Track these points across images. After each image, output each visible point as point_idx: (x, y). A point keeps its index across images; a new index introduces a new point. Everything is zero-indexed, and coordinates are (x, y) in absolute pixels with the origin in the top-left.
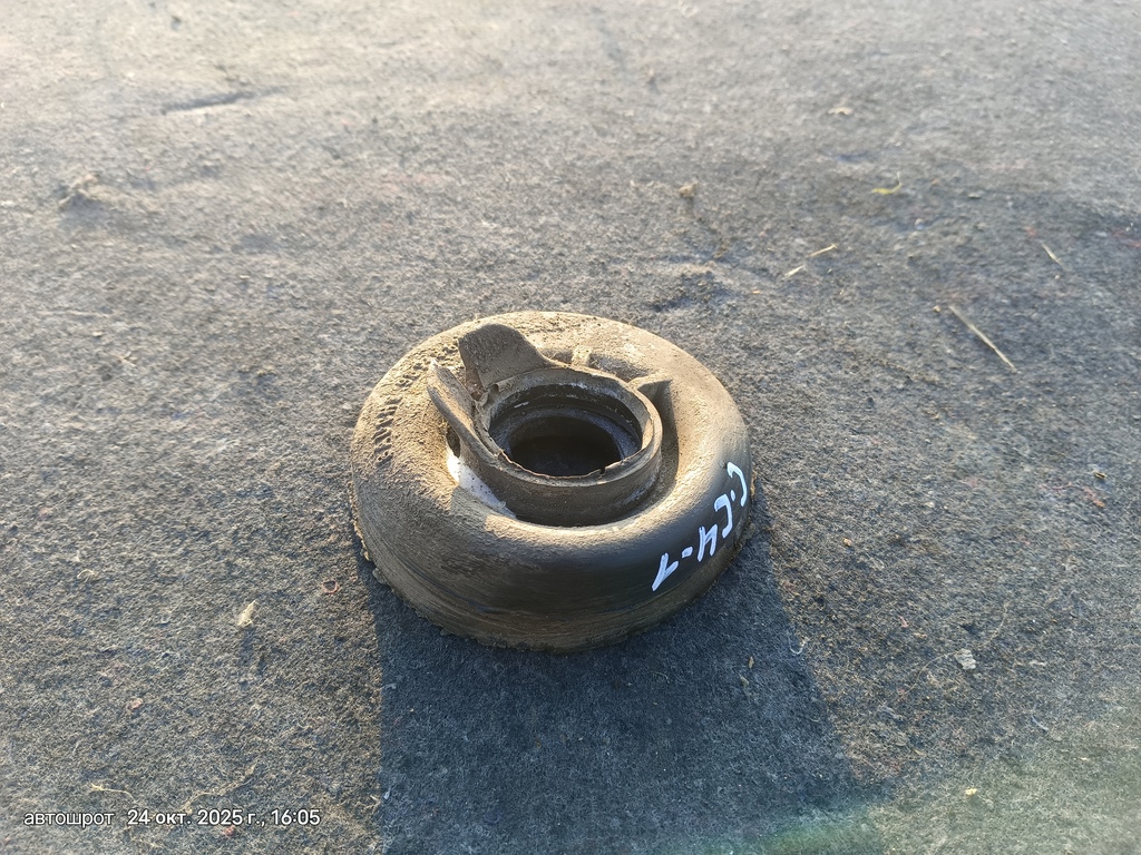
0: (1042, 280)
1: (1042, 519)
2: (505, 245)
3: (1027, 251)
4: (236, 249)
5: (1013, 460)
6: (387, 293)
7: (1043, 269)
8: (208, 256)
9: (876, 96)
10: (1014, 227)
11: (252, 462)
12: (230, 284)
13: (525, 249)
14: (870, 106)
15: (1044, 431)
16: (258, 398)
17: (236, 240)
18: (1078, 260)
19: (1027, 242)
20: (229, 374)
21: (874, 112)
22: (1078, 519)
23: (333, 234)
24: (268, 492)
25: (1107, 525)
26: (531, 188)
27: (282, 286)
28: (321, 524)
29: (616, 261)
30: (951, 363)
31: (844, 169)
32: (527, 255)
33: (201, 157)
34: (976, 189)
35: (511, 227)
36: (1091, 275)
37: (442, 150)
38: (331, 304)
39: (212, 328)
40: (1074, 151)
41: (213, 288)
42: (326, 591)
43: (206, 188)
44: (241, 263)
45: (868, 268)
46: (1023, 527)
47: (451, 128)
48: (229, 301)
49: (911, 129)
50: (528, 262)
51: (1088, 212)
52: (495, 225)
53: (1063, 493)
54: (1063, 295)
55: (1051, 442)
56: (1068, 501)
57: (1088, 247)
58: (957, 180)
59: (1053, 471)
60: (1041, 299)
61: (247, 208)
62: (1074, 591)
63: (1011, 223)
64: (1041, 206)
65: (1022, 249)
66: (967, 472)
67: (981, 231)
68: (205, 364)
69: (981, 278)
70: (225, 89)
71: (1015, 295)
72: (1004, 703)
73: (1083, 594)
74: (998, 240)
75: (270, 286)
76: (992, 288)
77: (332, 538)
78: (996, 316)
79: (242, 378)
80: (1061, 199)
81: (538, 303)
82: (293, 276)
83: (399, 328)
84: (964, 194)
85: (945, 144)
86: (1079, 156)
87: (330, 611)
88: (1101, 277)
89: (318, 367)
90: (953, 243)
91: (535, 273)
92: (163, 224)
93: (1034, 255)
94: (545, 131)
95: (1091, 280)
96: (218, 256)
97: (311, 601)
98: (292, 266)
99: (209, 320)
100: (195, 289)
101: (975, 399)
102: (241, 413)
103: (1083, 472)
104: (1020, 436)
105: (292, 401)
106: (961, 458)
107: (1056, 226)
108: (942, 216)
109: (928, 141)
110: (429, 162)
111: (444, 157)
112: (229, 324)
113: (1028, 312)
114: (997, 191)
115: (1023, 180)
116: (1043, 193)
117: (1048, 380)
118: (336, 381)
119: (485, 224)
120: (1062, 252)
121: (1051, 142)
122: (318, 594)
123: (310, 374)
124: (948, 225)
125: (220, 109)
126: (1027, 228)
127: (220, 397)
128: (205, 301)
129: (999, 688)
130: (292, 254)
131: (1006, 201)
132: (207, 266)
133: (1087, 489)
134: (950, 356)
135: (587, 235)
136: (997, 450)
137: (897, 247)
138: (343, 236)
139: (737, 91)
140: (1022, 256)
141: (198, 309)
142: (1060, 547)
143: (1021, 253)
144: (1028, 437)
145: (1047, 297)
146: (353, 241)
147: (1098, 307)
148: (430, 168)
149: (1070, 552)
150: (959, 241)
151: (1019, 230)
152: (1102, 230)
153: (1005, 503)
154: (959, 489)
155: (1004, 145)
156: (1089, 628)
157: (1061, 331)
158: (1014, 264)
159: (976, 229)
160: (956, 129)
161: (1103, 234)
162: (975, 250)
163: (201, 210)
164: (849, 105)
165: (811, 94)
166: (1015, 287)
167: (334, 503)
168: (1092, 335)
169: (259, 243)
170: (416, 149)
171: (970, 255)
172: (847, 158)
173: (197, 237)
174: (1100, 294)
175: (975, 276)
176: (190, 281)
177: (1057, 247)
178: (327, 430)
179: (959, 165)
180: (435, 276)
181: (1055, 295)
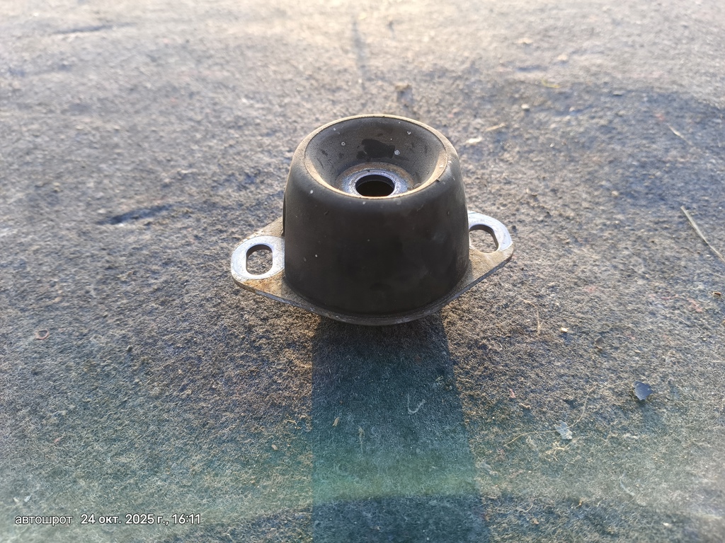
0: (667, 150)
1: (649, 320)
2: (255, 114)
3: (656, 130)
4: (64, 112)
5: (630, 275)
6: (158, 140)
7: (668, 143)
8: (43, 115)
9: (551, 33)
10: (647, 114)
11: (21, 244)
12: (51, 133)
13: (270, 117)
14: (546, 39)
15: (659, 255)
16: (43, 204)
17: (66, 106)
18: (698, 138)
19: (657, 124)
20: (28, 187)
21: (548, 42)
22: (681, 323)
23: (133, 104)
24: (23, 265)
25: (707, 329)
26: (285, 81)
27: (86, 134)
28: (52, 289)
30: (585, 204)
31: (520, 76)
32: (269, 121)
33: (62, 59)
34: (621, 89)
35: (264, 103)
36: (707, 148)
37: (228, 58)
38: (117, 146)
39: (28, 158)
40: (699, 68)
41: (38, 134)
42: (38, 337)
43: (58, 77)
44: (64, 120)
45: (528, 139)
46: (630, 325)
47: (239, 46)
48: (47, 142)
49: (574, 53)
50: (269, 125)
51: (707, 106)
52: (252, 102)
53: (670, 303)
54: (682, 160)
55: (664, 264)
56: (674, 308)
57: (705, 129)
58: (606, 83)
59: (664, 285)
60: (665, 163)
61: (81, 88)
62: (671, 378)
63: (645, 112)
64: (670, 101)
65: (652, 129)
66: (587, 282)
67: (621, 116)
68: (14, 181)
69: (618, 148)
70: (96, 24)
71: (643, 159)
72: (595, 468)
73: (679, 382)
74: (633, 122)
75: (77, 135)
76: (625, 154)
77: (57, 300)
78: (627, 174)
79: (36, 190)
80: (686, 97)
81: (269, 151)
82: (97, 129)
83: (159, 163)
84: (610, 92)
85: (599, 61)
86: (703, 71)
87: (36, 352)
88: (715, 149)
89: (91, 185)
90: (597, 123)
91: (272, 132)
92: (21, 96)
93: (662, 133)
94: (305, 49)
95: (707, 151)
96: (50, 115)
97: (23, 344)
98: (99, 123)
99: (28, 154)
100: (27, 134)
101: (602, 230)
102: (26, 213)
103: (689, 287)
104: (636, 258)
105: (66, 207)
106: (583, 272)
107: (681, 115)
108: (591, 106)
109: (586, 60)
111: (228, 62)
112: (40, 156)
113: (653, 171)
114: (636, 91)
115: (657, 84)
116: (673, 93)
117: (665, 219)
118: (101, 194)
119: (244, 100)
120: (684, 132)
121: (682, 62)
122: (31, 338)
123: (84, 189)
124: (596, 112)
125: (86, 34)
126: (658, 115)
127: (15, 202)
128: (30, 142)
129: (592, 455)
130: (101, 115)
131: (642, 97)
132: (40, 121)
133: (692, 301)
134: (585, 200)
135: (318, 110)
136: (615, 267)
137: (553, 126)
138: (140, 105)
140: (651, 133)
141: (23, 147)
142: (662, 343)
143: (651, 131)
144: (645, 260)
145: (669, 161)
146: (146, 108)
147: (712, 170)
148: (216, 68)
149: (671, 348)
150: (603, 122)
151: (651, 116)
152: (719, 118)
153: (617, 306)
154: (579, 294)
155: (645, 63)
156: (683, 411)
157: (679, 185)
158: (646, 138)
159: (617, 115)
160: (609, 53)
161: (719, 121)
162: (614, 128)
163: (49, 89)
164: (530, 38)
165: (503, 31)
166: (644, 154)
167: (68, 275)
168: (705, 189)
169: (82, 108)
171: (610, 132)
172: (523, 70)
173: (40, 104)
174: (714, 161)
175: (612, 146)
176: (24, 129)
177: (680, 127)
178: (82, 226)
179: (608, 74)
180: (197, 130)
181: (676, 161)
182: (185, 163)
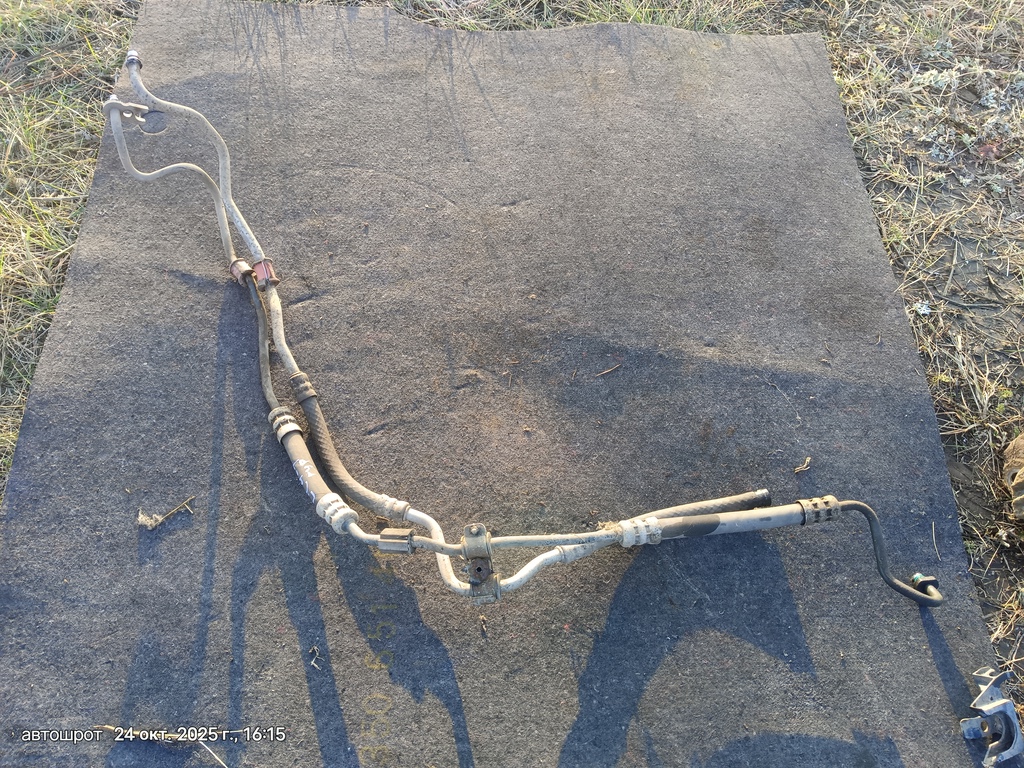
9: (547, 288)
13: (416, 366)
21: (544, 296)
23: (353, 363)
27: (339, 385)
29: (446, 369)
31: (528, 326)
33: (305, 329)
34: (571, 336)
38: (355, 392)
43: (309, 344)
47: (391, 311)
51: (607, 345)
52: (406, 356)
58: (566, 331)
61: (324, 353)
70: (307, 292)
80: (599, 340)
82: (343, 381)
84: (566, 338)
85: (565, 313)
98: (342, 377)
108: (556, 348)
109: (560, 312)
110: (384, 328)
111: (389, 325)
114: (578, 336)
115: (588, 331)
116: (594, 337)
117: (574, 413)
118: (359, 420)
119: (403, 355)
121: (605, 312)
123: (351, 418)
138: (357, 363)
139: (496, 285)
146: (359, 364)
159: (567, 354)
162: (564, 363)
164: (536, 294)
165: (523, 286)
170: (379, 321)
171: (562, 365)
172: (530, 320)
173: (310, 366)
175: (561, 374)
179: (567, 324)
182: (387, 399)
